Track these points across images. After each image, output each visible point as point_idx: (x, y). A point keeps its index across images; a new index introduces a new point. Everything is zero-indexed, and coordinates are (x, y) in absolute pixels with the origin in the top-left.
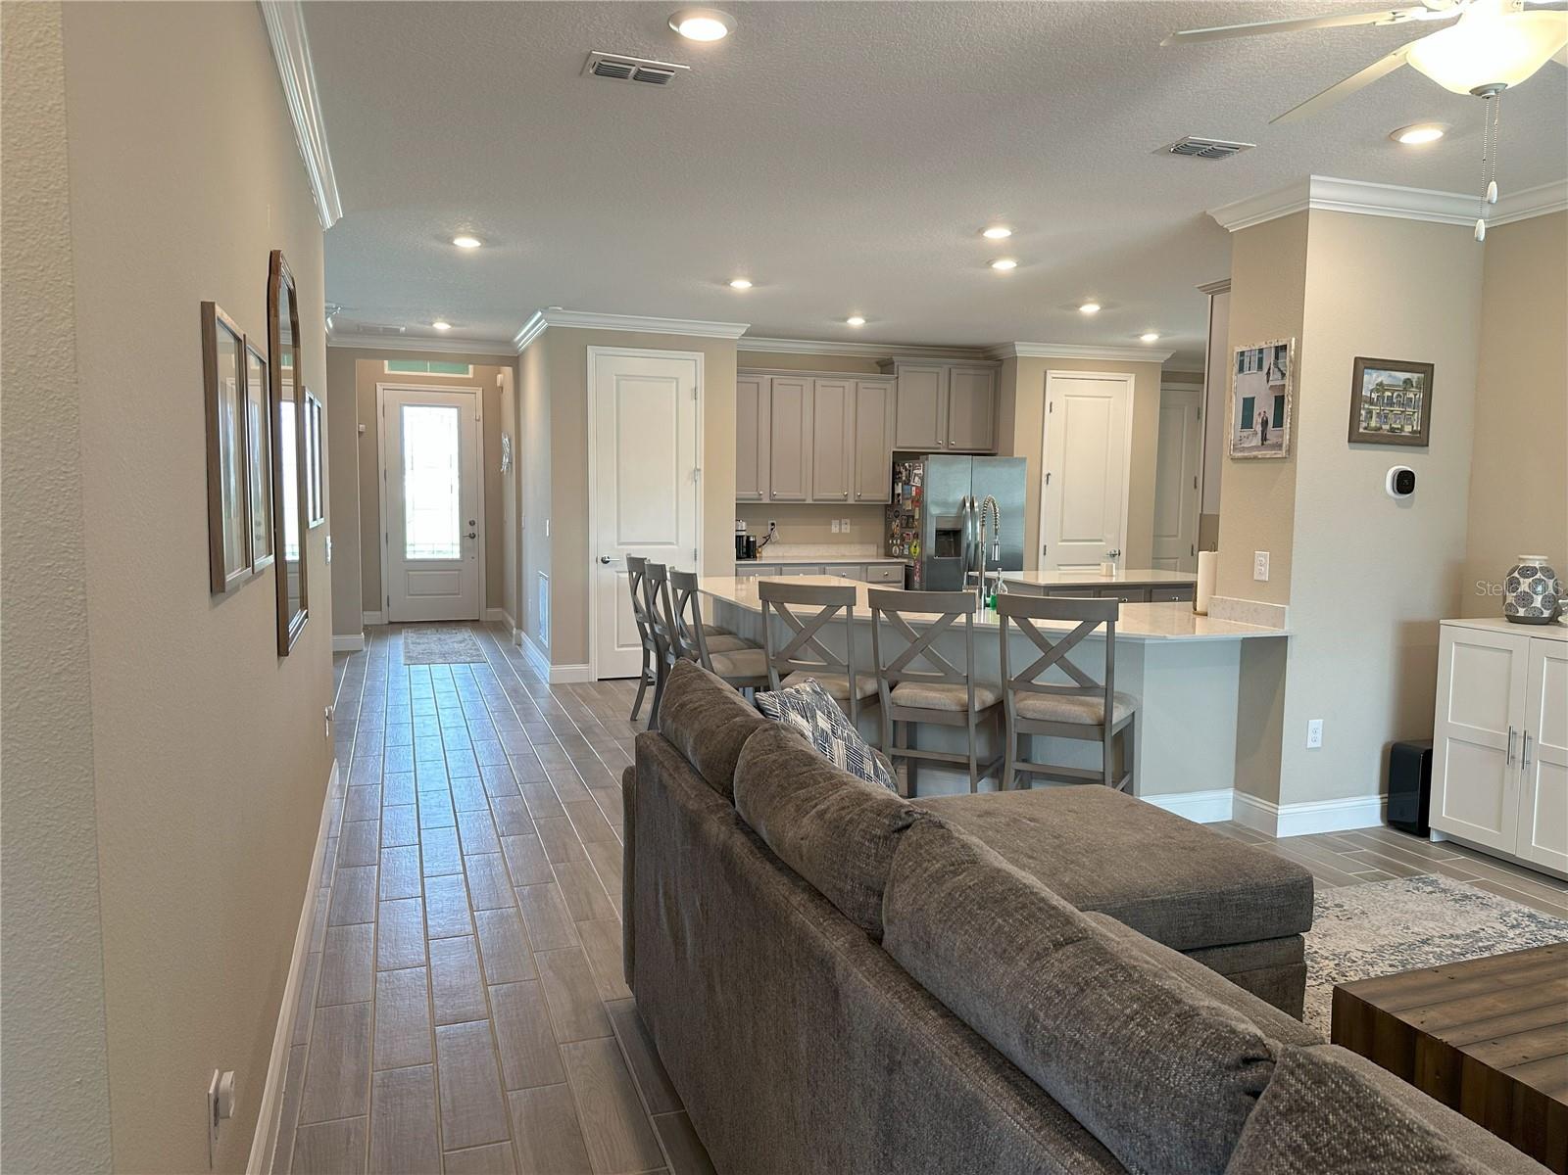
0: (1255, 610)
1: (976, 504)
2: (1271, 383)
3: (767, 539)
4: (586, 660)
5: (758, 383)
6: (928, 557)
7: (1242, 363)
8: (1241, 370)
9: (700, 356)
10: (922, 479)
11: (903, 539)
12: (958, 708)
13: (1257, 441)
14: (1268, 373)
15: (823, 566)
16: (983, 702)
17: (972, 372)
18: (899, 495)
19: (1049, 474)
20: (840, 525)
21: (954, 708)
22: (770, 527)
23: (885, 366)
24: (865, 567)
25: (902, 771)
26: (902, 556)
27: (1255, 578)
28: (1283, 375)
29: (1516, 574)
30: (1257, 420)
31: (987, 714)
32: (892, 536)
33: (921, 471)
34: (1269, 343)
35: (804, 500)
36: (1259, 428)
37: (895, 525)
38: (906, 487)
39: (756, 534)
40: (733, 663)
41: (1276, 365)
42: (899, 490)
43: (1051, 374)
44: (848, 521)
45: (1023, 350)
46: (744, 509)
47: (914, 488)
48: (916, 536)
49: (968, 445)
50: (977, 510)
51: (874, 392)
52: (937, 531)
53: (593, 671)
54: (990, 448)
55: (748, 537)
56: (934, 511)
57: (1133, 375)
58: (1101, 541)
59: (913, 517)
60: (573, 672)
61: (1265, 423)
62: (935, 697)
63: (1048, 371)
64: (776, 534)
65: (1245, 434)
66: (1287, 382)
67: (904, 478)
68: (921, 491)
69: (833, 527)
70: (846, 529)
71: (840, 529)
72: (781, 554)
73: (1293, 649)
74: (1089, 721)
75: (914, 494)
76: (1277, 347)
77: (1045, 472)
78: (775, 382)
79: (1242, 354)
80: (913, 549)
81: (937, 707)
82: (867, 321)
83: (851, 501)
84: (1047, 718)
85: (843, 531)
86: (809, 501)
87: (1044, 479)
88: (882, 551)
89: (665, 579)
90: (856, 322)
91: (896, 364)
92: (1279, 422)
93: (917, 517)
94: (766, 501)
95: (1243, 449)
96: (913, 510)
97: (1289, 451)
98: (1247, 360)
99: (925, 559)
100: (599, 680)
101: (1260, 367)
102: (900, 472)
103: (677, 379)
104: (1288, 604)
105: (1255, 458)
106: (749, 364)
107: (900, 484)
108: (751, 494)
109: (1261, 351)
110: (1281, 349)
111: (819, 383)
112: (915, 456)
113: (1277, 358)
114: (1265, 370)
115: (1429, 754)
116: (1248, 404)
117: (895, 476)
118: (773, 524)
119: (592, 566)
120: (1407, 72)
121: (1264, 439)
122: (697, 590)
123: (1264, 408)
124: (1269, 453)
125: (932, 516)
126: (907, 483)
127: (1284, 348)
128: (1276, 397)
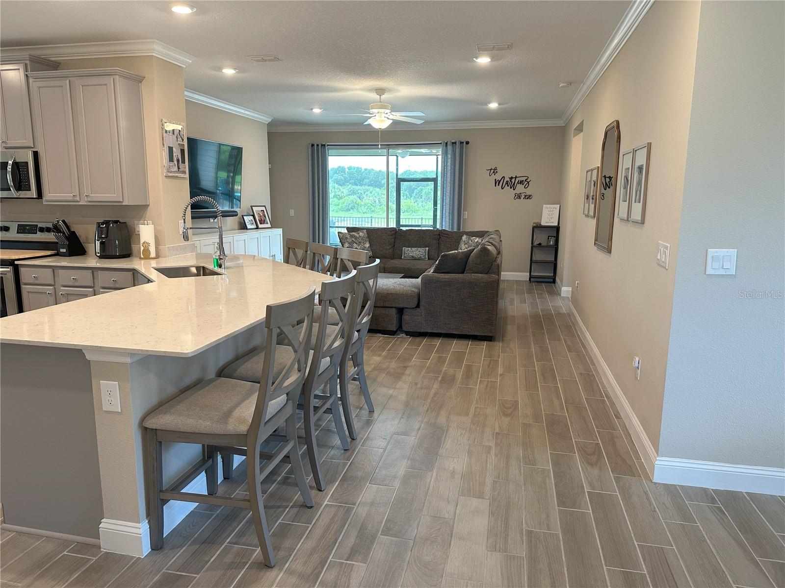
2: (178, 142)
13: (176, 169)
14: (177, 137)
27: (180, 233)
28: (183, 140)
30: (175, 159)
36: (176, 164)
41: (179, 134)
61: (178, 161)
95: (171, 172)
101: (174, 133)
116: (171, 149)
121: (179, 168)
123: (177, 153)
128: (181, 149)
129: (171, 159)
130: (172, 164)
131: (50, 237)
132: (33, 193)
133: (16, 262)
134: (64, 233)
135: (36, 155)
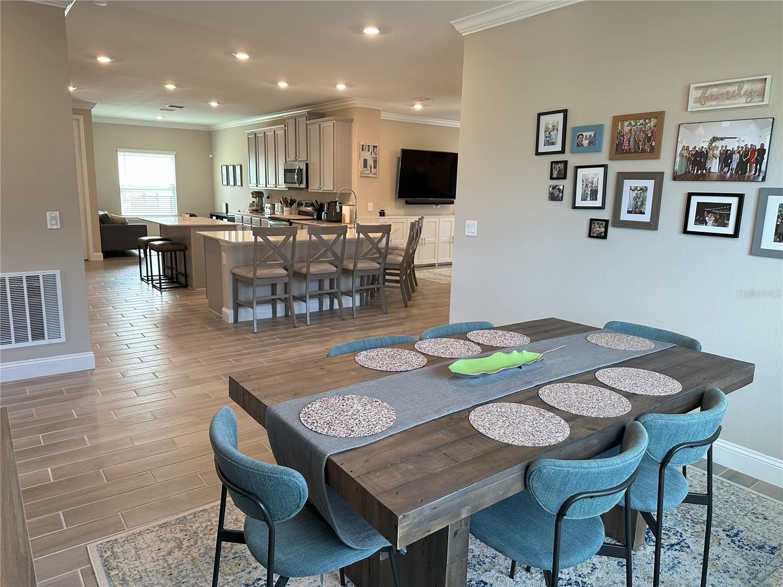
2: (372, 156)
7: (363, 148)
8: (363, 150)
13: (369, 172)
14: (371, 153)
27: (369, 210)
30: (368, 166)
34: (372, 144)
36: (369, 169)
41: (374, 151)
61: (371, 167)
79: (363, 145)
92: (375, 167)
95: (364, 174)
97: (378, 175)
98: (364, 148)
101: (369, 151)
105: (369, 177)
109: (369, 146)
113: (374, 149)
114: (370, 151)
116: (365, 161)
121: (371, 171)
123: (370, 162)
124: (373, 176)
127: (376, 146)
128: (374, 160)
129: (365, 166)
130: (365, 169)
131: (310, 209)
132: (303, 186)
133: (291, 221)
134: (314, 207)
135: (307, 164)
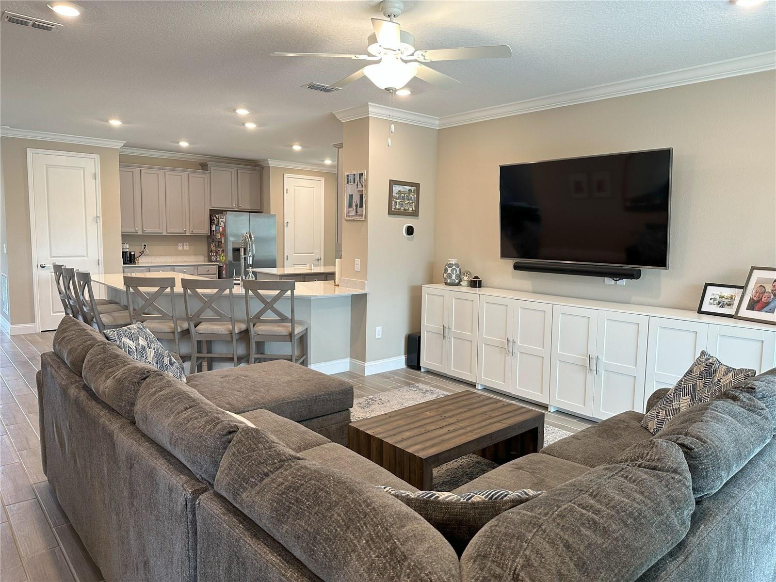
0: (356, 283)
1: (252, 236)
2: (358, 189)
3: (142, 253)
4: (33, 321)
5: (133, 172)
6: (229, 261)
7: (348, 180)
8: (348, 183)
9: (97, 157)
10: (225, 223)
11: (217, 253)
12: (228, 332)
13: (354, 213)
14: (357, 185)
15: (173, 267)
16: (240, 329)
17: (249, 172)
18: (214, 231)
19: (287, 223)
20: (183, 245)
21: (226, 332)
22: (143, 247)
23: (204, 166)
24: (196, 267)
25: (205, 364)
26: (216, 261)
27: (355, 270)
28: (362, 186)
29: (447, 267)
30: (354, 204)
31: (243, 334)
32: (211, 252)
33: (224, 220)
34: (357, 172)
35: (162, 233)
36: (355, 208)
37: (213, 246)
38: (217, 227)
39: (135, 250)
40: (114, 318)
41: (360, 182)
42: (213, 228)
43: (286, 175)
44: (188, 244)
45: (272, 163)
46: (126, 238)
47: (221, 228)
48: (223, 251)
49: (248, 207)
50: (253, 239)
51: (198, 179)
52: (233, 249)
53: (37, 327)
54: (259, 209)
55: (130, 253)
56: (231, 239)
57: (324, 178)
58: (312, 253)
59: (221, 242)
60: (24, 328)
61: (357, 206)
62: (216, 328)
63: (285, 174)
64: (147, 251)
65: (350, 210)
66: (364, 189)
67: (216, 223)
68: (224, 229)
69: (179, 246)
70: (187, 248)
71: (183, 248)
72: (150, 261)
73: (369, 298)
74: (285, 334)
75: (221, 230)
76: (360, 174)
77: (286, 222)
78: (142, 171)
79: (348, 176)
80: (221, 258)
81: (218, 333)
82: (190, 144)
83: (188, 234)
84: (268, 334)
85: (185, 249)
86: (165, 233)
87: (285, 225)
88: (206, 259)
89: (74, 276)
90: (184, 144)
91: (209, 166)
92: (361, 206)
93: (223, 242)
94: (140, 233)
95: (349, 216)
96: (221, 238)
97: (365, 218)
98: (350, 179)
99: (227, 262)
100: (42, 331)
101: (354, 182)
102: (214, 220)
103: (84, 168)
104: (367, 280)
105: (354, 220)
106: (126, 162)
107: (214, 226)
108: (131, 230)
109: (354, 175)
110: (361, 175)
111: (167, 173)
112: (221, 212)
113: (360, 179)
114: (356, 184)
115: (420, 337)
116: (351, 196)
117: (212, 222)
118: (145, 245)
119: (35, 270)
120: (365, 78)
121: (357, 212)
122: (91, 280)
123: (356, 199)
124: (358, 218)
125: (230, 241)
126: (217, 225)
